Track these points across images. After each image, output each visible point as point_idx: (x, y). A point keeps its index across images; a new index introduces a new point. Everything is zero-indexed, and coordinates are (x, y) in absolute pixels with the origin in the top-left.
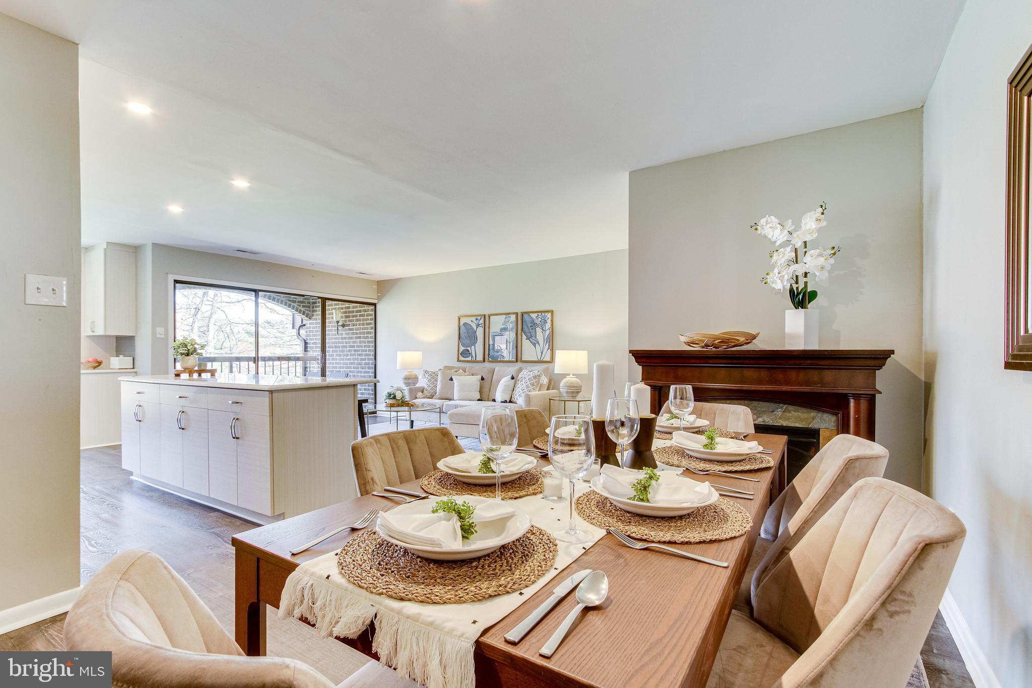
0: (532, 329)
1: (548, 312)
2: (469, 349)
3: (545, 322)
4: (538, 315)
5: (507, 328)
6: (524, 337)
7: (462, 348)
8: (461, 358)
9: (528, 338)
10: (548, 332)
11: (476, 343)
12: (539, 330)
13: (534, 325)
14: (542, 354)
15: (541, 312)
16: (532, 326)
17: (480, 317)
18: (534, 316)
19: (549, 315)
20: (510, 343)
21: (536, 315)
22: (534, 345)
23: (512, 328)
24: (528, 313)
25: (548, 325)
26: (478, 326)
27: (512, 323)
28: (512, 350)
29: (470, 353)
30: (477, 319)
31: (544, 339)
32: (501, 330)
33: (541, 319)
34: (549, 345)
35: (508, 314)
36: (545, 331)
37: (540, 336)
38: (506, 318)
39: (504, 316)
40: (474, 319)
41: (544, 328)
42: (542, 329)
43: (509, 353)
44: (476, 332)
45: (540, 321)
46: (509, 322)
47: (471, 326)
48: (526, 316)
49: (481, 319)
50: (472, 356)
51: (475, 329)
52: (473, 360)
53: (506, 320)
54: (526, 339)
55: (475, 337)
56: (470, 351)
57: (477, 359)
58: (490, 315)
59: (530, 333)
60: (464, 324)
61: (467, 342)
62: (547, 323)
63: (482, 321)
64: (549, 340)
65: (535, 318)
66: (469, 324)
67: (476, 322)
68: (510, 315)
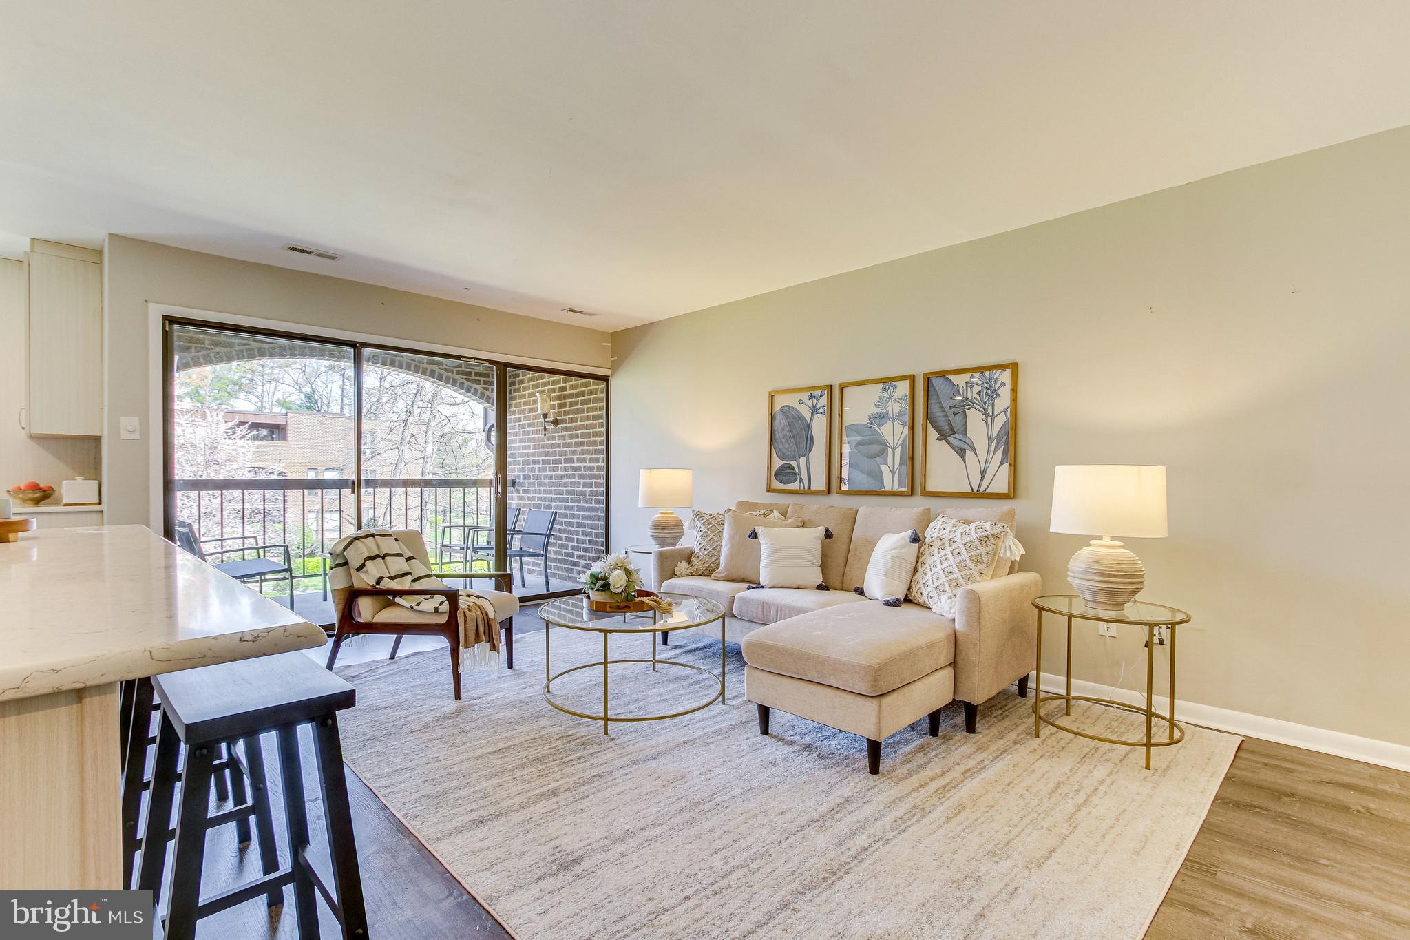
0: (955, 414)
1: (1003, 367)
2: (793, 463)
3: (994, 394)
4: (972, 378)
5: (887, 413)
6: (933, 434)
7: (778, 463)
8: (776, 485)
9: (943, 436)
10: (1000, 421)
11: (811, 449)
12: (974, 416)
13: (961, 404)
14: (983, 474)
15: (982, 369)
16: (954, 407)
17: (819, 393)
18: (961, 380)
19: (1006, 376)
20: (894, 449)
21: (966, 377)
22: (961, 453)
23: (899, 416)
24: (943, 374)
25: (1004, 401)
26: (815, 411)
27: (899, 400)
28: (900, 465)
29: (795, 474)
30: (811, 397)
31: (989, 438)
32: (873, 419)
33: (979, 388)
34: (1005, 453)
35: (888, 381)
36: (993, 417)
37: (977, 429)
38: (884, 390)
39: (880, 386)
40: (805, 396)
41: (990, 411)
42: (985, 412)
43: (893, 473)
44: (809, 426)
45: (979, 393)
46: (893, 398)
47: (799, 413)
48: (937, 382)
49: (821, 396)
50: (801, 481)
51: (808, 417)
52: (802, 488)
53: (886, 395)
54: (938, 439)
55: (807, 438)
56: (797, 470)
57: (813, 487)
58: (844, 386)
59: (950, 424)
60: (784, 409)
61: (790, 449)
62: (998, 395)
63: (824, 400)
64: (1007, 438)
65: (963, 385)
66: (794, 408)
67: (810, 403)
68: (894, 383)
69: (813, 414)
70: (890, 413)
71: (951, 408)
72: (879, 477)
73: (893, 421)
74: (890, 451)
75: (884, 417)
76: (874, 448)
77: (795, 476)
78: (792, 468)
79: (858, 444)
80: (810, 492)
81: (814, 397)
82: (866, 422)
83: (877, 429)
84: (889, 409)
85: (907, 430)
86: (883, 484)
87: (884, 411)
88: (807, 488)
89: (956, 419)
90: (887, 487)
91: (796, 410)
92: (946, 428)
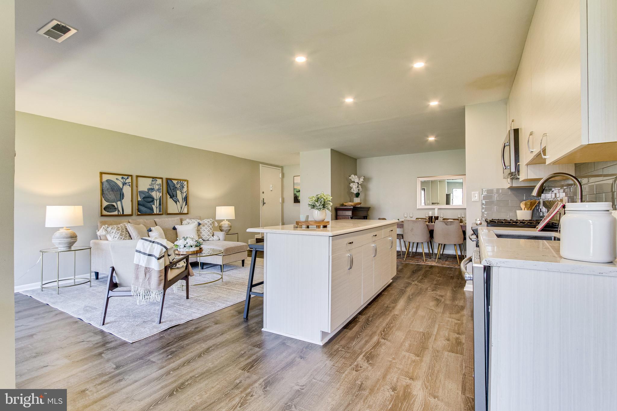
0: (174, 191)
1: (185, 180)
2: (114, 204)
3: (183, 187)
4: (178, 182)
5: (154, 188)
6: (169, 196)
7: (105, 204)
8: (105, 213)
9: (171, 197)
10: (185, 194)
11: (123, 198)
12: (178, 192)
13: (175, 189)
14: (181, 208)
15: (180, 180)
16: (174, 189)
17: (126, 177)
18: (175, 182)
19: (185, 183)
20: (156, 200)
21: (177, 181)
22: (176, 202)
23: (158, 190)
24: (171, 180)
25: (185, 189)
26: (124, 184)
27: (158, 185)
28: (159, 205)
29: (116, 208)
30: (123, 178)
31: (182, 199)
32: (149, 189)
33: (180, 185)
34: (186, 203)
35: (154, 178)
36: (183, 193)
37: (180, 196)
38: (153, 181)
39: (151, 179)
40: (120, 177)
41: (182, 192)
42: (181, 192)
43: (157, 208)
44: (122, 189)
45: (179, 186)
46: (156, 184)
47: (116, 183)
48: (169, 181)
49: (127, 178)
50: (119, 211)
51: (121, 186)
52: (120, 214)
53: (153, 182)
54: (170, 198)
55: (121, 194)
56: (116, 207)
57: (125, 213)
58: (137, 176)
59: (173, 194)
60: (108, 181)
61: (112, 198)
62: (184, 188)
63: (129, 180)
64: (186, 199)
65: (176, 183)
66: (113, 181)
67: (122, 180)
68: (156, 179)
69: (123, 185)
70: (155, 188)
71: (173, 189)
72: (152, 209)
73: (156, 191)
74: (155, 201)
75: (153, 189)
76: (150, 200)
77: (115, 209)
78: (114, 206)
79: (144, 198)
80: (123, 215)
81: (124, 178)
82: (146, 190)
83: (151, 193)
84: (155, 187)
85: (161, 194)
86: (153, 211)
87: (153, 187)
88: (122, 214)
89: (174, 193)
90: (155, 212)
91: (115, 182)
92: (172, 195)
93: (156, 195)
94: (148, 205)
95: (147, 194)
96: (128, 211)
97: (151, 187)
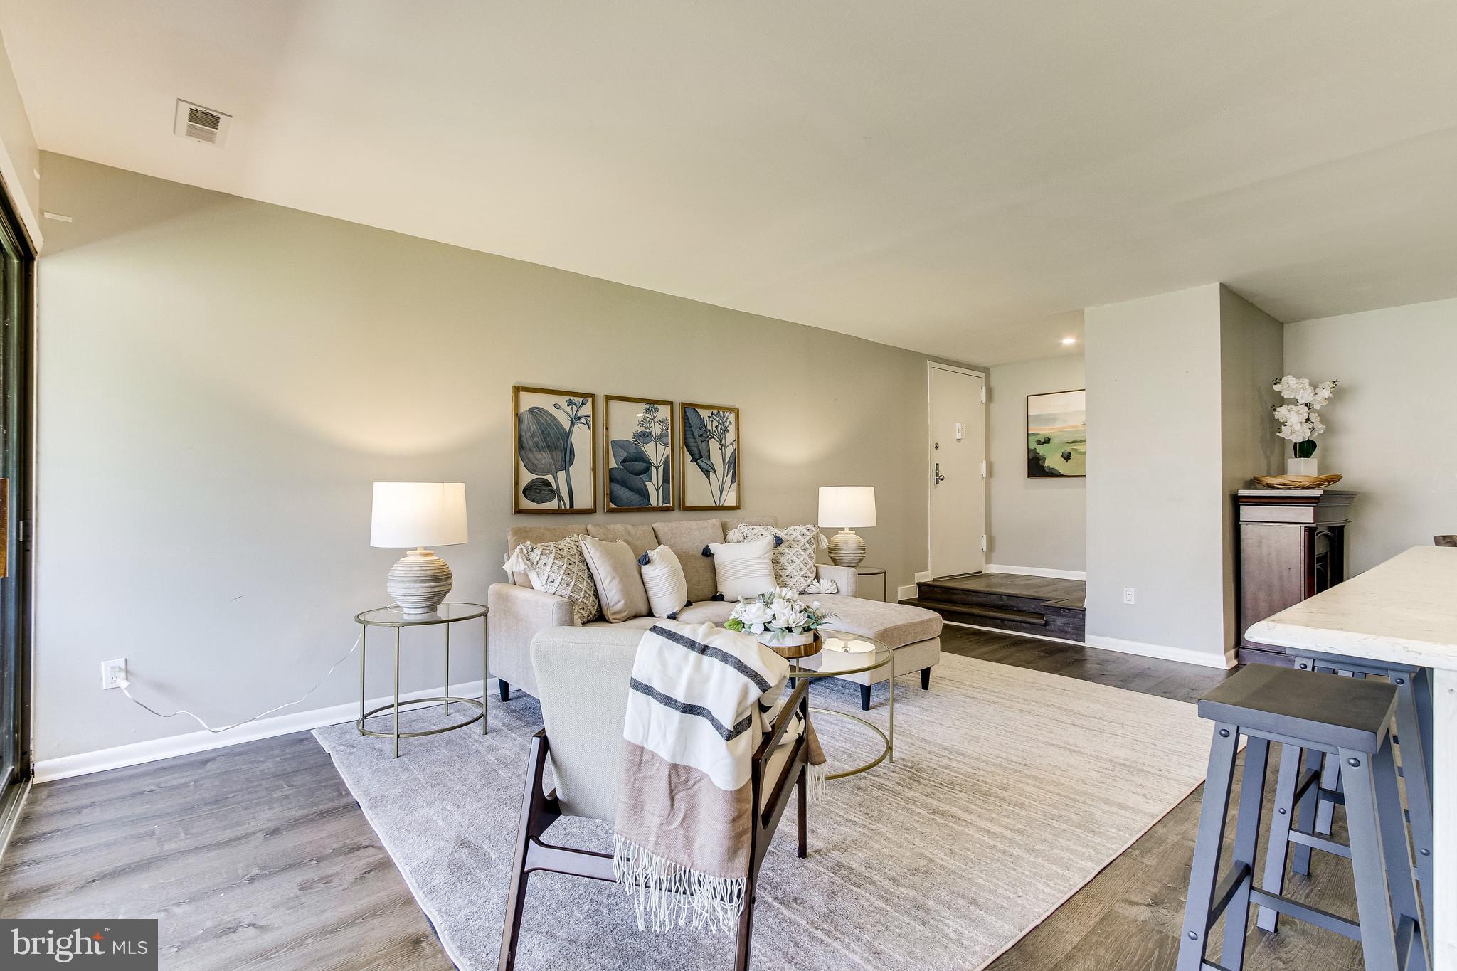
0: (702, 441)
1: (731, 410)
2: (549, 478)
3: (726, 430)
4: (712, 414)
5: (650, 434)
6: (688, 457)
7: (527, 477)
8: (526, 504)
9: (695, 460)
10: (730, 451)
11: (571, 463)
12: (714, 445)
13: (705, 433)
14: (721, 491)
15: (718, 408)
16: (701, 435)
17: (580, 400)
18: (705, 414)
19: (732, 417)
20: (657, 468)
21: (708, 412)
22: (707, 473)
23: (662, 436)
24: (693, 407)
25: (730, 436)
26: (574, 420)
27: (660, 422)
28: (663, 483)
29: (553, 491)
30: (571, 403)
31: (724, 463)
32: (638, 437)
33: (717, 423)
34: (734, 475)
35: (651, 403)
36: (726, 447)
37: (717, 457)
38: (647, 411)
39: (644, 406)
40: (563, 401)
41: (723, 442)
42: (720, 443)
43: (658, 490)
44: (568, 436)
45: (716, 427)
46: (656, 420)
47: (555, 418)
48: (689, 412)
49: (583, 404)
50: (560, 499)
51: (567, 425)
52: (563, 507)
53: (649, 415)
54: (691, 461)
55: (566, 449)
56: (554, 487)
57: (576, 506)
58: (608, 398)
59: (699, 449)
60: (533, 411)
61: (543, 461)
62: (728, 431)
63: (586, 410)
64: (734, 465)
65: (706, 418)
66: (547, 412)
67: (569, 410)
68: (656, 406)
69: (572, 423)
70: (653, 433)
71: (699, 436)
72: (645, 494)
73: (656, 442)
74: (654, 470)
75: (647, 436)
76: (640, 466)
77: (552, 493)
78: (548, 484)
79: (624, 461)
80: (572, 512)
81: (575, 404)
82: (631, 439)
83: (642, 447)
84: (652, 429)
85: (668, 451)
86: (649, 501)
87: (648, 431)
88: (568, 507)
89: (703, 446)
90: (653, 503)
91: (551, 415)
92: (696, 452)
93: (655, 452)
94: (636, 481)
95: (633, 450)
96: (584, 499)
97: (642, 429)
